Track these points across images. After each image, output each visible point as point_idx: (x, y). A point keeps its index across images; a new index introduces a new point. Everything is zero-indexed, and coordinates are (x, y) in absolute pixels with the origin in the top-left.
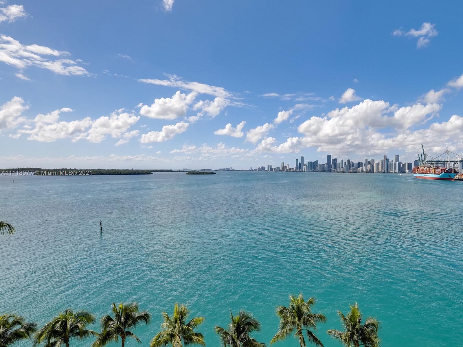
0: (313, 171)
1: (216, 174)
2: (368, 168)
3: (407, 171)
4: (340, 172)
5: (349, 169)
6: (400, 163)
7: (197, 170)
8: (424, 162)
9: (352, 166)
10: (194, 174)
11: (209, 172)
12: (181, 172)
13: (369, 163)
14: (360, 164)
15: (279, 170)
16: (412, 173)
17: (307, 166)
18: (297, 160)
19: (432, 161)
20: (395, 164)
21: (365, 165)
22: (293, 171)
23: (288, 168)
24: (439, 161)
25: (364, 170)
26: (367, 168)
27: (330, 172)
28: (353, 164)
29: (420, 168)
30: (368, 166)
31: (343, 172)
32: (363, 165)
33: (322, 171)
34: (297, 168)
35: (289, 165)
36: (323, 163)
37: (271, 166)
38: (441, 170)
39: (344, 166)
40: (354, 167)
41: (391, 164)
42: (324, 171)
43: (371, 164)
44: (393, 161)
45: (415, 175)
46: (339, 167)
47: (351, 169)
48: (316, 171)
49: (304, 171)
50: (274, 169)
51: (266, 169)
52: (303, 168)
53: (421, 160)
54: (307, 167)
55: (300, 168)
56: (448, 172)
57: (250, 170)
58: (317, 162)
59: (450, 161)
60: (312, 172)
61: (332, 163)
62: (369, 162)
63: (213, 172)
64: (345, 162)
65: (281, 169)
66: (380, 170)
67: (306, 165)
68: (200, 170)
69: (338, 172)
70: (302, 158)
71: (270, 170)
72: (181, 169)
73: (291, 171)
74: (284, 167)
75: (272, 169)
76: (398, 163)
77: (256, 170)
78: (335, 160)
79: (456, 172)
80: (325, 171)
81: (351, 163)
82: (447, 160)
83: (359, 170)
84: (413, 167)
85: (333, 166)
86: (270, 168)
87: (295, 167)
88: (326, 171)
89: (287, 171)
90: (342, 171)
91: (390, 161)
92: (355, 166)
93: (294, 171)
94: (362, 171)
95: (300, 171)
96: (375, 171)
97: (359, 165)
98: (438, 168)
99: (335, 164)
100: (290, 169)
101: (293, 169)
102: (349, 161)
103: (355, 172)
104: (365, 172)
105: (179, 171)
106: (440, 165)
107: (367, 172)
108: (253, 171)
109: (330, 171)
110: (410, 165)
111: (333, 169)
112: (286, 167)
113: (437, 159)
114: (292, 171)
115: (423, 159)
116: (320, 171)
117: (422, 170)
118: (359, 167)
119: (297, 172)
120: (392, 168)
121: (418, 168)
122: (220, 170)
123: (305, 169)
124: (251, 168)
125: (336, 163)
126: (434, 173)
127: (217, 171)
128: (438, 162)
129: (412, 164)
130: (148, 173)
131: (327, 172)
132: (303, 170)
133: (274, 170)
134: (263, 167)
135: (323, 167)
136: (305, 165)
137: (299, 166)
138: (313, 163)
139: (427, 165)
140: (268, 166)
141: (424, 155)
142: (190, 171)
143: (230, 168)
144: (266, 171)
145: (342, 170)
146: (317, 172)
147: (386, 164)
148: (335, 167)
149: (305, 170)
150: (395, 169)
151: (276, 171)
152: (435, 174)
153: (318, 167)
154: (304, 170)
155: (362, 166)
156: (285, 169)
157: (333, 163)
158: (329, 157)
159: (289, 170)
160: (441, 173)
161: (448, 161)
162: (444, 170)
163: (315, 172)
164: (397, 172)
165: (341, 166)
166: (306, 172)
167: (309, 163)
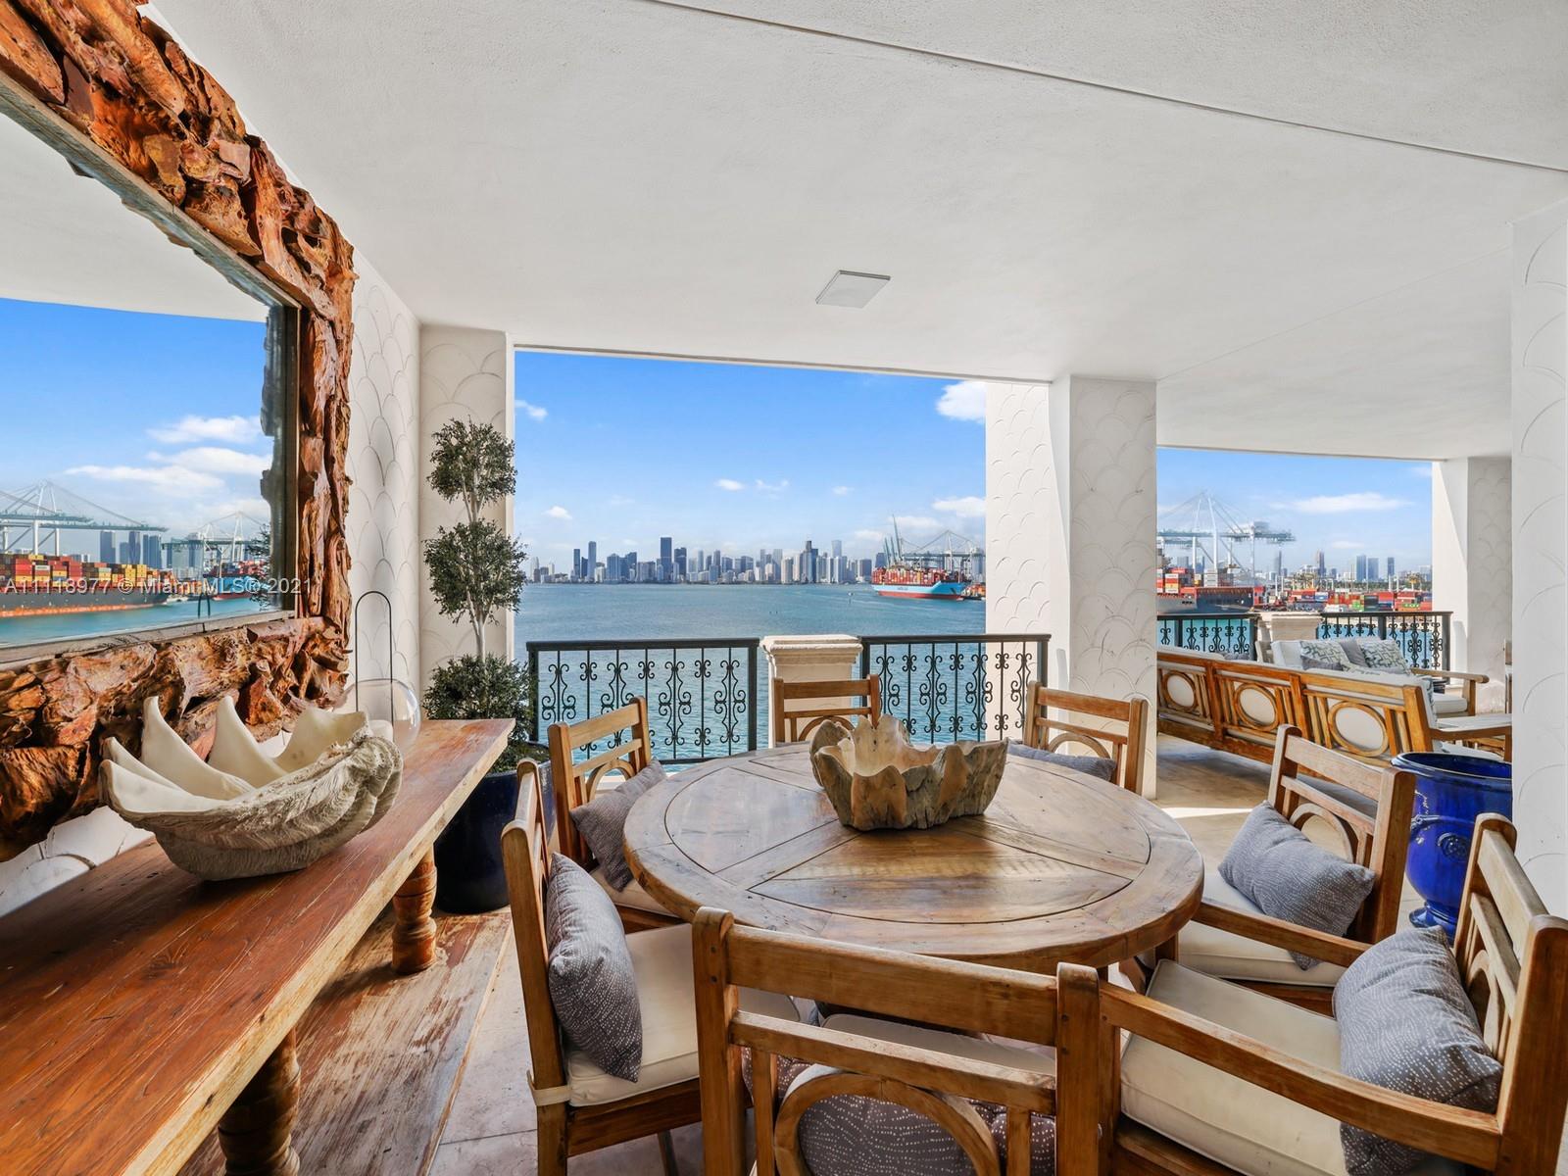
0: (623, 582)
2: (766, 573)
3: (860, 579)
4: (695, 583)
5: (720, 574)
6: (843, 561)
8: (897, 558)
9: (725, 567)
13: (769, 559)
14: (747, 562)
15: (526, 580)
16: (870, 583)
17: (606, 566)
18: (577, 552)
19: (915, 555)
20: (832, 560)
21: (758, 565)
22: (566, 582)
23: (550, 573)
24: (929, 555)
25: (757, 578)
26: (763, 572)
27: (670, 583)
28: (729, 562)
29: (890, 571)
30: (766, 567)
31: (702, 583)
32: (755, 565)
33: (647, 582)
34: (577, 572)
35: (553, 566)
36: (651, 560)
38: (935, 575)
39: (705, 568)
40: (731, 569)
41: (823, 561)
42: (651, 580)
43: (774, 562)
44: (826, 555)
45: (877, 588)
46: (692, 570)
47: (724, 574)
48: (630, 580)
49: (598, 582)
52: (593, 573)
53: (891, 552)
54: (605, 570)
55: (585, 574)
56: (948, 580)
58: (633, 556)
59: (954, 556)
60: (619, 583)
61: (673, 560)
62: (769, 557)
64: (709, 558)
65: (530, 575)
66: (796, 577)
67: (603, 565)
69: (689, 583)
70: (592, 546)
73: (559, 582)
74: (539, 572)
76: (839, 560)
78: (682, 552)
79: (967, 581)
80: (655, 582)
81: (723, 558)
82: (947, 553)
83: (745, 576)
84: (874, 569)
85: (676, 568)
87: (572, 571)
88: (659, 580)
89: (549, 581)
90: (700, 580)
91: (820, 554)
92: (734, 567)
93: (568, 582)
94: (752, 580)
96: (783, 579)
97: (745, 564)
98: (928, 570)
99: (682, 562)
100: (557, 576)
101: (564, 575)
102: (718, 554)
103: (733, 583)
104: (758, 583)
106: (932, 564)
107: (763, 583)
109: (668, 581)
110: (866, 564)
111: (676, 575)
112: (545, 570)
113: (925, 551)
114: (563, 583)
115: (896, 551)
116: (641, 580)
117: (894, 575)
118: (743, 570)
119: (576, 583)
120: (825, 573)
121: (885, 570)
123: (599, 576)
125: (685, 559)
126: (919, 583)
128: (928, 557)
129: (870, 561)
131: (660, 583)
132: (593, 579)
135: (650, 571)
136: (600, 564)
137: (583, 566)
138: (623, 560)
139: (903, 563)
141: (898, 540)
145: (700, 577)
146: (633, 583)
147: (810, 560)
148: (683, 571)
149: (601, 579)
150: (832, 575)
152: (921, 585)
153: (635, 569)
154: (596, 580)
155: (751, 568)
156: (542, 577)
157: (677, 560)
158: (666, 543)
159: (553, 580)
160: (934, 583)
161: (948, 555)
162: (942, 576)
163: (628, 583)
164: (837, 581)
165: (697, 566)
166: (603, 583)
167: (612, 559)
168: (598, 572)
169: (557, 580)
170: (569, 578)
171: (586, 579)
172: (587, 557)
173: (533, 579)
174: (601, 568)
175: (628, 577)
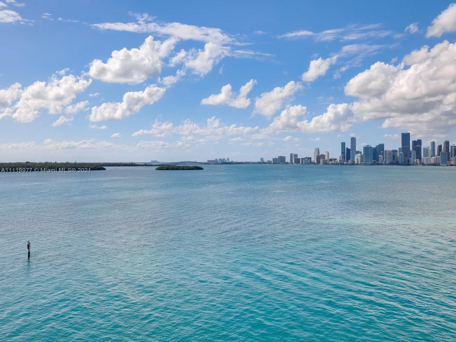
0: (374, 164)
1: (203, 169)
4: (429, 165)
5: (449, 158)
7: (173, 163)
10: (168, 169)
11: (192, 166)
12: (148, 166)
15: (311, 163)
17: (363, 153)
18: (343, 144)
22: (336, 164)
23: (326, 158)
27: (409, 165)
31: (434, 165)
33: (392, 164)
34: (343, 157)
35: (328, 153)
36: (394, 149)
37: (296, 156)
39: (436, 153)
42: (395, 163)
46: (426, 155)
48: (380, 162)
49: (357, 164)
51: (288, 160)
52: (354, 158)
55: (348, 158)
57: (259, 163)
58: (381, 147)
60: (372, 165)
61: (411, 149)
63: (199, 166)
64: (440, 147)
65: (314, 159)
67: (361, 153)
68: (177, 163)
69: (423, 164)
70: (353, 140)
71: (293, 162)
72: (148, 161)
73: (332, 164)
74: (319, 157)
75: (297, 161)
77: (269, 163)
78: (418, 143)
80: (397, 164)
81: (452, 147)
85: (414, 154)
86: (295, 159)
87: (340, 157)
88: (400, 162)
89: (325, 163)
90: (432, 162)
93: (338, 164)
95: (349, 163)
99: (418, 150)
100: (331, 160)
101: (335, 159)
102: (447, 143)
105: (146, 165)
108: (265, 163)
109: (407, 163)
111: (413, 159)
112: (323, 156)
114: (334, 164)
116: (387, 162)
119: (343, 164)
122: (209, 163)
123: (358, 160)
124: (262, 159)
125: (420, 148)
127: (205, 164)
130: (98, 167)
131: (401, 165)
132: (354, 162)
133: (302, 161)
134: (281, 157)
135: (394, 156)
136: (358, 152)
137: (347, 154)
138: (375, 150)
140: (291, 155)
142: (162, 165)
143: (226, 159)
144: (287, 163)
145: (432, 160)
146: (382, 164)
148: (419, 156)
149: (359, 162)
151: (306, 163)
153: (383, 155)
154: (356, 162)
156: (321, 160)
157: (414, 148)
158: (406, 137)
159: (328, 163)
163: (378, 164)
165: (430, 153)
166: (360, 164)
167: (366, 149)
168: (357, 158)
170: (338, 160)
172: (349, 148)
173: (316, 162)
174: (359, 155)
175: (378, 161)
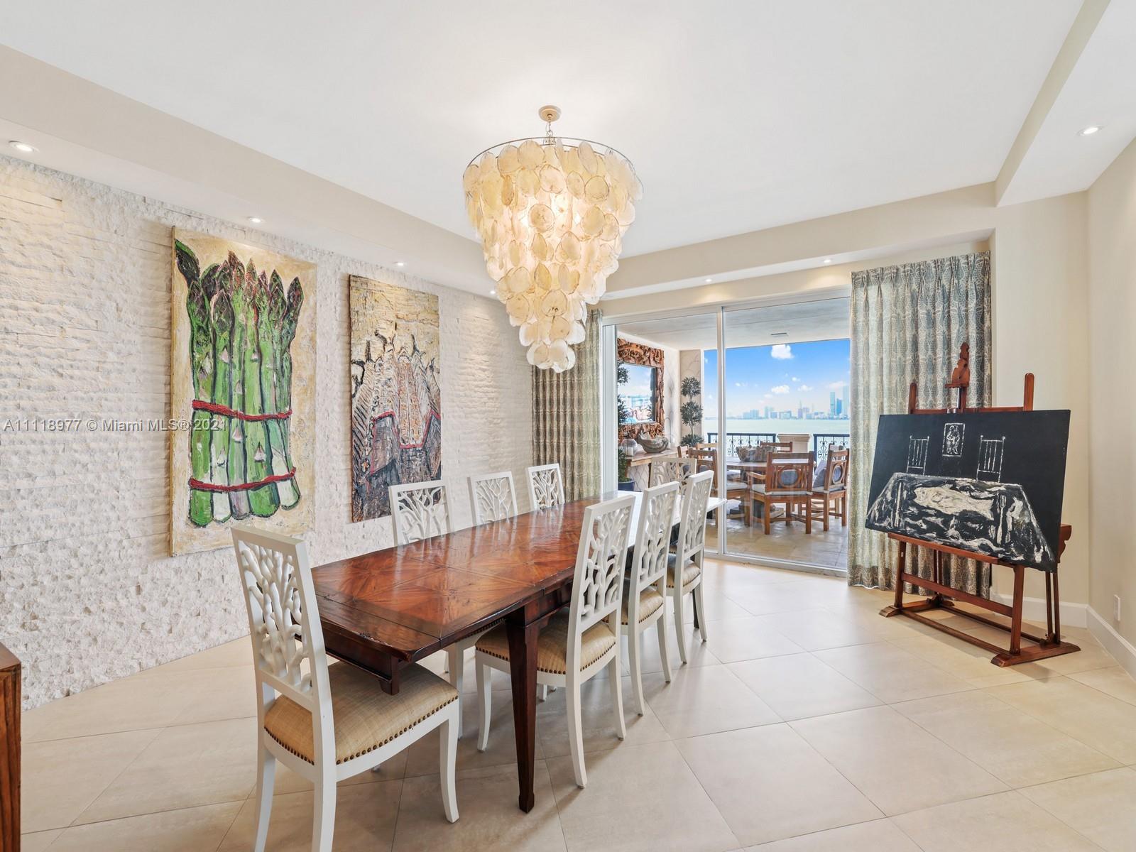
15: (791, 417)
18: (833, 394)
22: (824, 419)
23: (811, 412)
34: (833, 410)
37: (771, 410)
50: (778, 414)
51: (762, 414)
52: (847, 410)
55: (839, 411)
65: (795, 414)
71: (769, 416)
73: (818, 418)
74: (802, 411)
75: (774, 415)
86: (771, 413)
87: (829, 410)
89: (809, 418)
95: (840, 417)
100: (816, 414)
101: (822, 413)
112: (807, 410)
119: (830, 418)
132: (848, 416)
133: (780, 416)
134: (754, 411)
144: (761, 418)
156: (804, 415)
159: (813, 416)
169: (816, 417)
170: (826, 415)
171: (841, 415)
173: (797, 416)
